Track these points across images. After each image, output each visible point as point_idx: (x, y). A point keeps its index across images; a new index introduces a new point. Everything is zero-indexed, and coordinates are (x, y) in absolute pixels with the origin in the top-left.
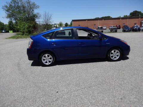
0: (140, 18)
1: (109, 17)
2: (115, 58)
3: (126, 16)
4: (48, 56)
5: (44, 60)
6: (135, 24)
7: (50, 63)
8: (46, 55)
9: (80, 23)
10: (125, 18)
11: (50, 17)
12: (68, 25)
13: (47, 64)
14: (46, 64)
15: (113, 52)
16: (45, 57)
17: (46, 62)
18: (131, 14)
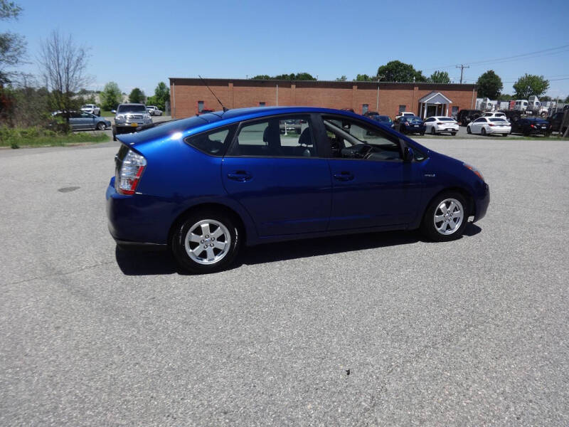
0: (416, 88)
1: (307, 77)
2: (448, 227)
3: (366, 77)
4: (213, 228)
5: (193, 245)
6: (403, 108)
7: (218, 259)
8: (205, 225)
9: (204, 92)
10: (363, 83)
11: (79, 60)
12: (143, 98)
13: (205, 262)
14: (200, 262)
15: (442, 206)
16: (198, 231)
17: (204, 255)
18: (382, 71)
